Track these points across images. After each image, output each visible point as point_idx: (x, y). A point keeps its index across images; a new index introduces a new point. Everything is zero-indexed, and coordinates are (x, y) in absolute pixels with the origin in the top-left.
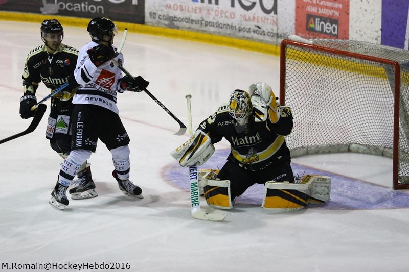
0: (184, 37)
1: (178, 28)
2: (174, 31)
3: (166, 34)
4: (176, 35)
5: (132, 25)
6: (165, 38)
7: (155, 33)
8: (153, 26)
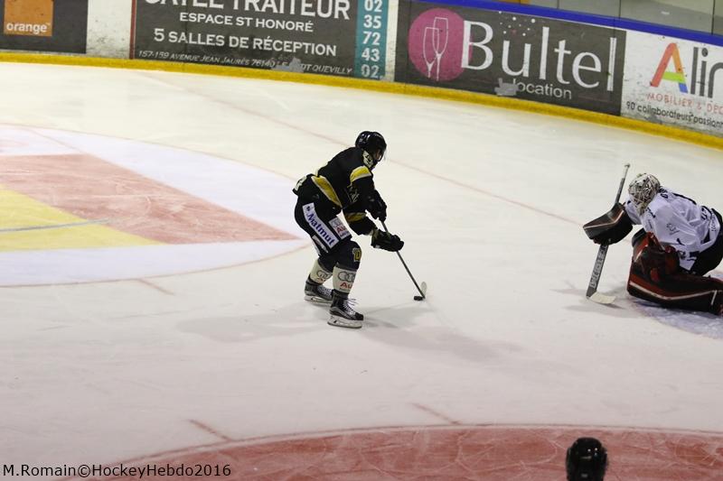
0: (668, 134)
1: (661, 123)
2: (656, 126)
3: (646, 130)
4: (657, 132)
5: (606, 115)
6: (644, 133)
7: (633, 127)
8: (630, 118)
